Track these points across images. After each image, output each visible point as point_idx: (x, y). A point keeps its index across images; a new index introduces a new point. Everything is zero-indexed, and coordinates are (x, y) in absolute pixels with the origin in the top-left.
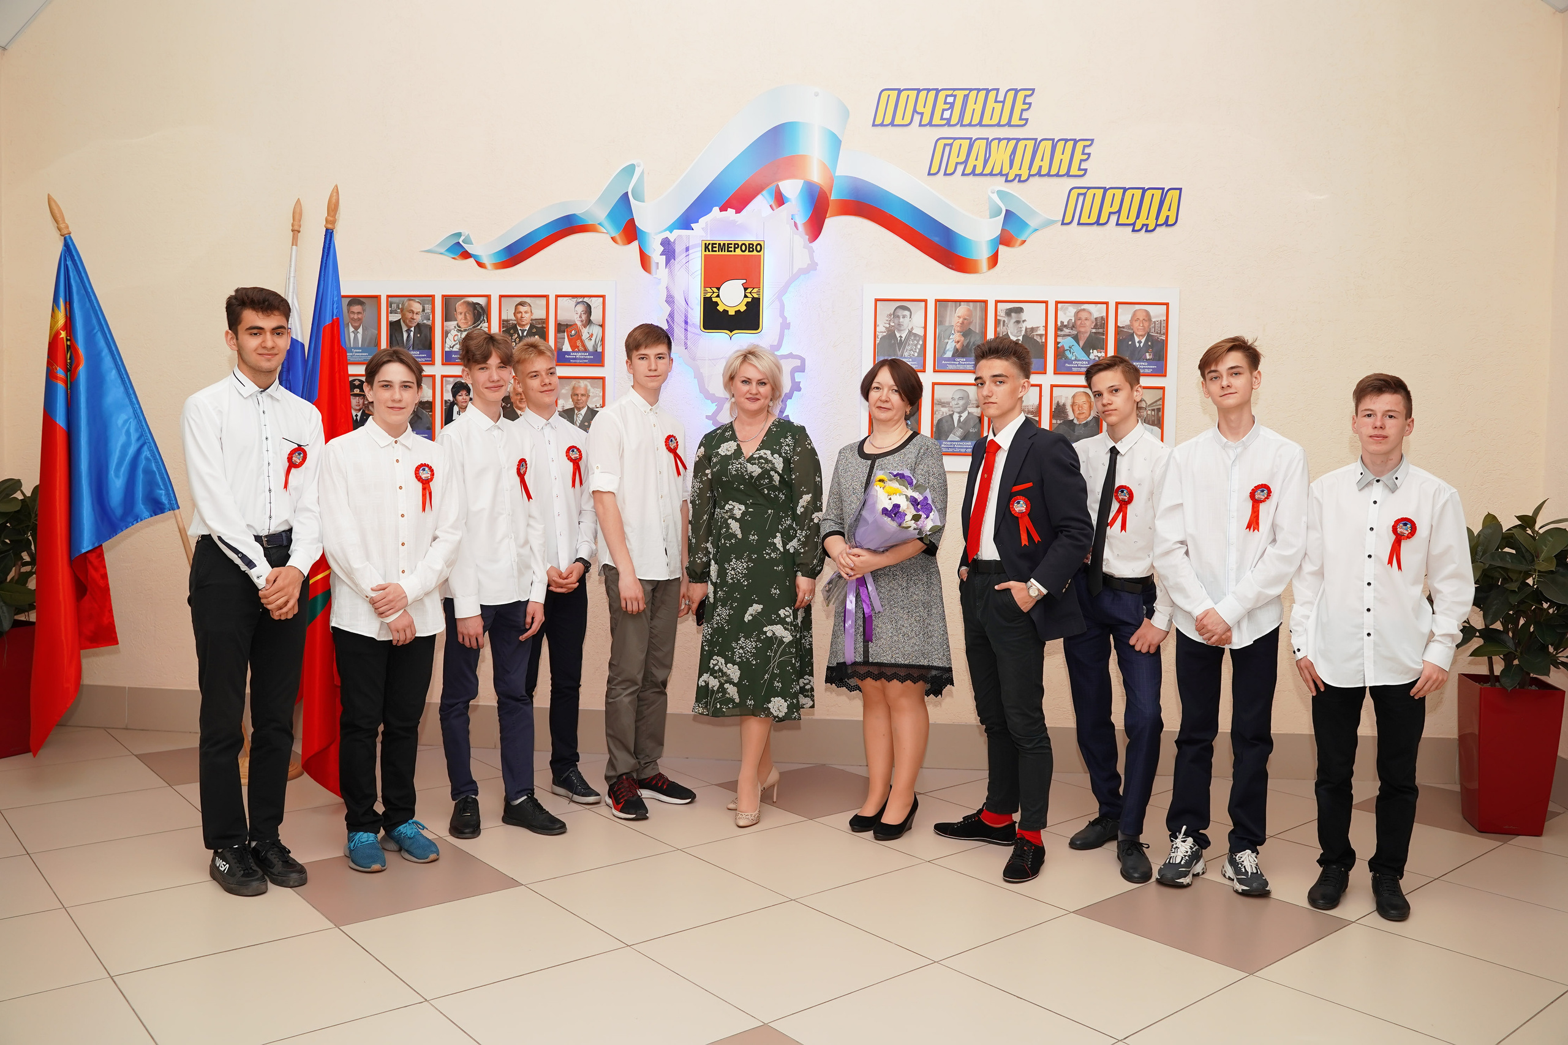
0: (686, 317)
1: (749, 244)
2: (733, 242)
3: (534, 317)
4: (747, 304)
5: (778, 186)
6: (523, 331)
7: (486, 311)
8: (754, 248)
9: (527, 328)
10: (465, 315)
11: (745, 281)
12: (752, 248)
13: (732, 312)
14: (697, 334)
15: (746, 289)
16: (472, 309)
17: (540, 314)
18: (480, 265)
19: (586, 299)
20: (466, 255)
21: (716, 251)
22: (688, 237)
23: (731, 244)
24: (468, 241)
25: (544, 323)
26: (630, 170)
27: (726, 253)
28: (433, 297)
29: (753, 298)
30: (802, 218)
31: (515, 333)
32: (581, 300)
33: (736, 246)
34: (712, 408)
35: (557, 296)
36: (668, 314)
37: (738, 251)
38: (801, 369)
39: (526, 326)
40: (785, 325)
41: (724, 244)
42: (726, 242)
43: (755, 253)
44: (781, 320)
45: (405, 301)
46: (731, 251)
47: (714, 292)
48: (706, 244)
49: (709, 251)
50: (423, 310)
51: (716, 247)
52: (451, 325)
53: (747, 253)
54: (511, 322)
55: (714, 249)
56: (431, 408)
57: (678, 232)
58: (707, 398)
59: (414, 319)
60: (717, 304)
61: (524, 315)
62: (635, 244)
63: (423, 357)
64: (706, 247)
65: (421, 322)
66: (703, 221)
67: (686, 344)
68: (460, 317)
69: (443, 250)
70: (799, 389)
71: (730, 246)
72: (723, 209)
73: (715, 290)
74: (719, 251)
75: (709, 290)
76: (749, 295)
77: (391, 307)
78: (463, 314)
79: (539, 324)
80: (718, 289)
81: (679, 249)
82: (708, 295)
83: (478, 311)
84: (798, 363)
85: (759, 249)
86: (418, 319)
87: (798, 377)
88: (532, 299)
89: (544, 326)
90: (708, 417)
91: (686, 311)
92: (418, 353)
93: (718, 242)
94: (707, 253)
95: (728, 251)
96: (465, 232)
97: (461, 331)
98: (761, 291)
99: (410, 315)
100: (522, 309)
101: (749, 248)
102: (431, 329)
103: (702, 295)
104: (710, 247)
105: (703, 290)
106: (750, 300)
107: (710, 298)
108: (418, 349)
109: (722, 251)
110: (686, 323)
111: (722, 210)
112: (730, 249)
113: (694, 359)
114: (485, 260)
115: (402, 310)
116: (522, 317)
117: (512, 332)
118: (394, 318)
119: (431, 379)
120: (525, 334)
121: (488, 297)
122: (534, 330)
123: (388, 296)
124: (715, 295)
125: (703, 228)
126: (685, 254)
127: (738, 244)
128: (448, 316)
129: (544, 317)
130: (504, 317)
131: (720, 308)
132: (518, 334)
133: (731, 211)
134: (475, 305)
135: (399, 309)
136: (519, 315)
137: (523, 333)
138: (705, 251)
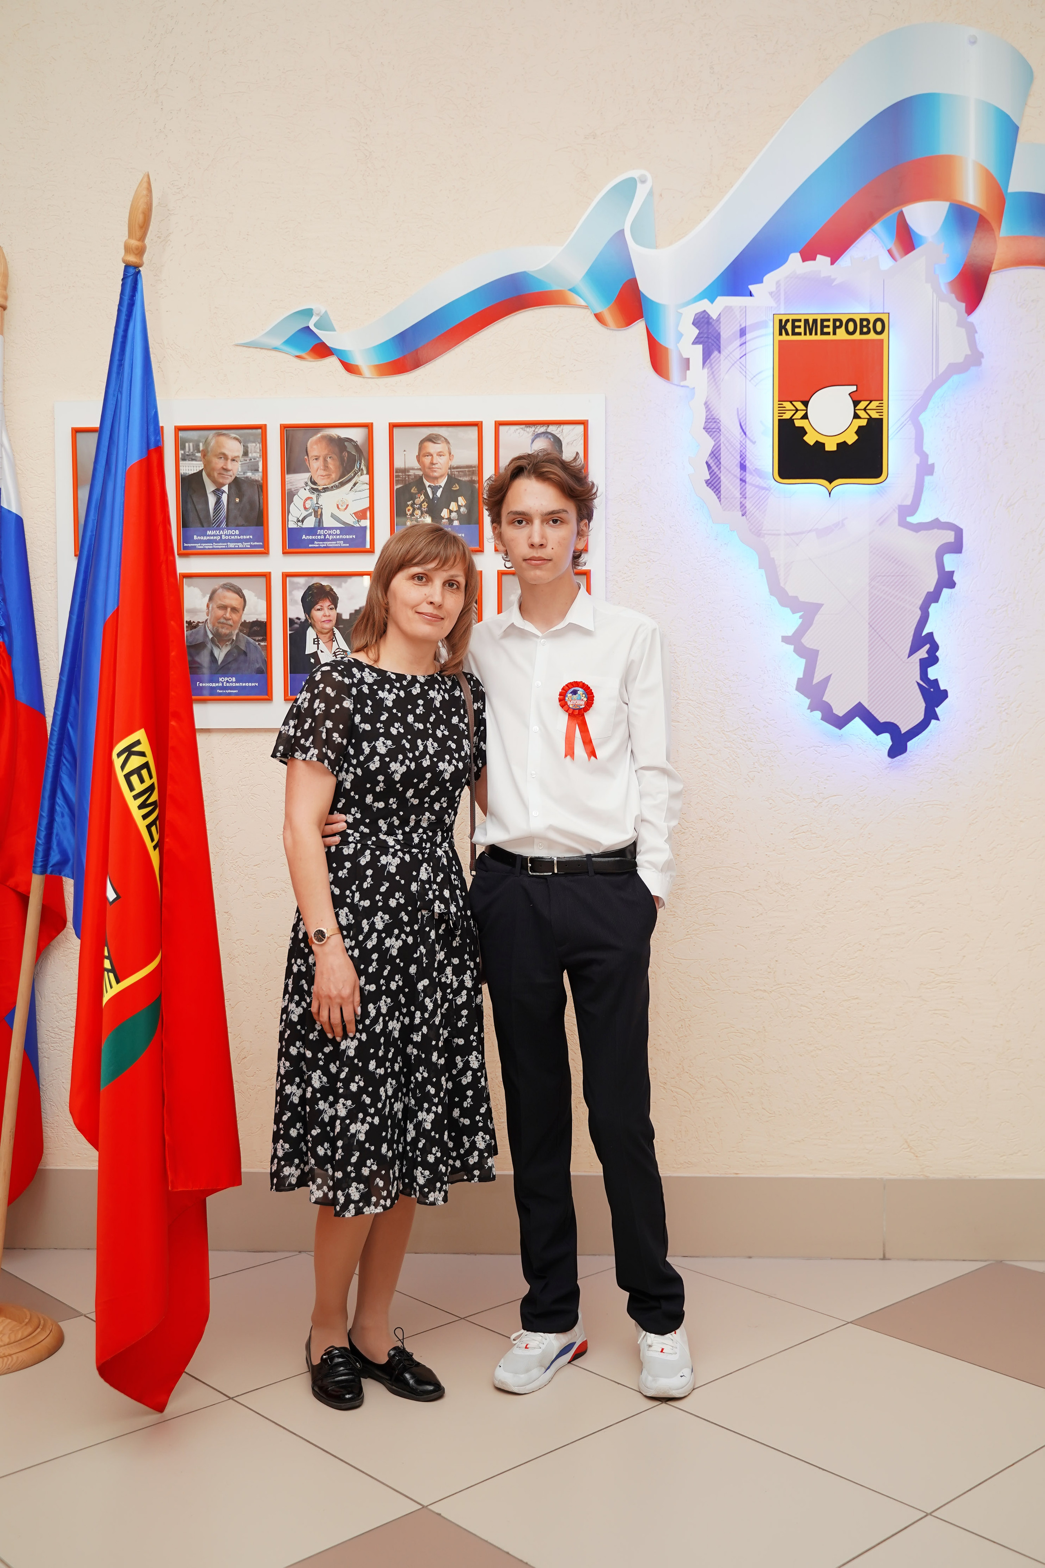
0: (743, 457)
1: (862, 320)
2: (832, 317)
3: (455, 463)
4: (860, 431)
5: (901, 214)
6: (435, 489)
7: (365, 454)
8: (871, 326)
9: (443, 483)
10: (325, 460)
11: (854, 388)
12: (867, 326)
13: (831, 447)
14: (764, 488)
15: (856, 403)
16: (337, 450)
17: (465, 456)
18: (350, 368)
19: (552, 429)
20: (322, 351)
21: (800, 334)
22: (744, 310)
23: (828, 320)
24: (326, 323)
25: (473, 473)
26: (627, 189)
27: (819, 337)
28: (263, 428)
29: (870, 420)
30: (946, 274)
31: (420, 492)
32: (542, 429)
33: (838, 324)
34: (791, 622)
35: (498, 424)
36: (709, 452)
37: (841, 334)
38: (956, 547)
39: (439, 480)
40: (925, 469)
41: (815, 321)
42: (819, 318)
43: (872, 336)
44: (917, 459)
45: (210, 438)
46: (828, 333)
47: (797, 410)
48: (781, 321)
49: (787, 334)
50: (246, 454)
51: (799, 327)
52: (298, 480)
53: (857, 336)
54: (412, 472)
55: (797, 330)
56: (266, 635)
57: (724, 302)
58: (783, 604)
59: (226, 470)
60: (803, 431)
61: (436, 459)
62: (639, 327)
63: (247, 541)
64: (782, 327)
65: (241, 475)
66: (771, 279)
67: (743, 506)
68: (315, 465)
69: (278, 342)
70: (952, 585)
71: (826, 323)
72: (808, 255)
73: (799, 405)
74: (805, 334)
75: (788, 405)
76: (862, 414)
77: (183, 448)
78: (321, 459)
79: (465, 475)
80: (806, 404)
81: (727, 331)
82: (787, 416)
83: (348, 452)
84: (950, 537)
85: (879, 328)
86: (236, 469)
87: (950, 562)
88: (450, 429)
89: (475, 478)
90: (786, 640)
91: (743, 446)
92: (237, 532)
93: (803, 318)
94: (784, 337)
95: (823, 333)
96: (319, 307)
97: (317, 490)
98: (885, 405)
99: (219, 463)
100: (432, 448)
101: (862, 326)
102: (262, 487)
103: (776, 415)
104: (789, 327)
105: (776, 406)
106: (863, 423)
107: (791, 420)
108: (237, 526)
109: (811, 334)
110: (743, 467)
111: (805, 259)
112: (826, 330)
113: (758, 533)
114: (358, 359)
115: (205, 454)
116: (432, 464)
117: (414, 490)
118: (190, 468)
119: (263, 580)
120: (439, 494)
121: (369, 427)
122: (456, 487)
123: (178, 429)
124: (800, 414)
125: (771, 293)
126: (738, 342)
127: (840, 321)
128: (291, 464)
129: (474, 462)
130: (398, 464)
131: (810, 439)
132: (426, 495)
133: (822, 261)
134: (340, 444)
135: (199, 451)
136: (427, 460)
137: (434, 493)
138: (781, 334)
